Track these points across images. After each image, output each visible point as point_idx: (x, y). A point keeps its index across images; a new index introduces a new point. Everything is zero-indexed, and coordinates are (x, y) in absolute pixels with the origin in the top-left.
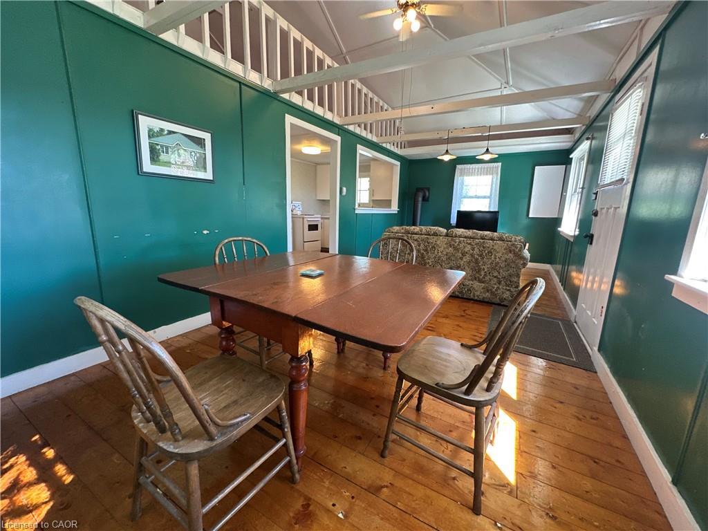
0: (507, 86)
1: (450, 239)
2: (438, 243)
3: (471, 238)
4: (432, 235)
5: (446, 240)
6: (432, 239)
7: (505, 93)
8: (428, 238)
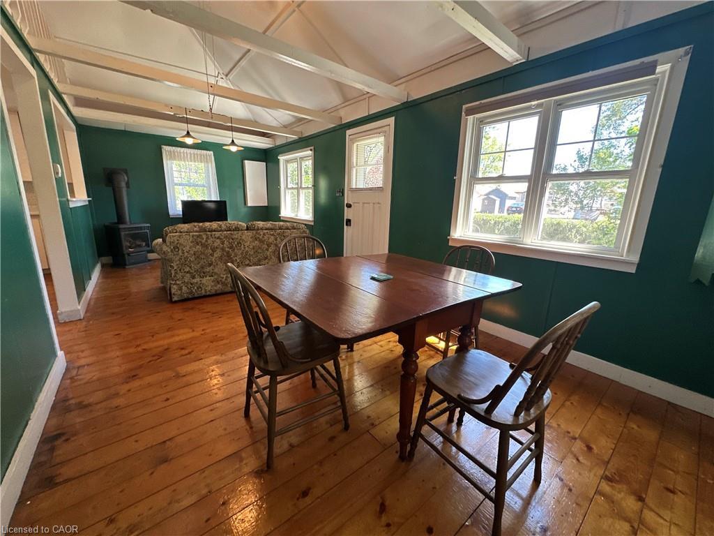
0: (224, 77)
1: (254, 232)
2: (244, 237)
3: (272, 229)
4: (234, 230)
5: (250, 233)
6: (236, 235)
7: (220, 83)
8: (231, 234)
